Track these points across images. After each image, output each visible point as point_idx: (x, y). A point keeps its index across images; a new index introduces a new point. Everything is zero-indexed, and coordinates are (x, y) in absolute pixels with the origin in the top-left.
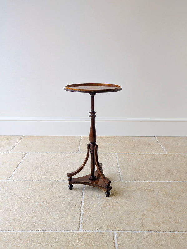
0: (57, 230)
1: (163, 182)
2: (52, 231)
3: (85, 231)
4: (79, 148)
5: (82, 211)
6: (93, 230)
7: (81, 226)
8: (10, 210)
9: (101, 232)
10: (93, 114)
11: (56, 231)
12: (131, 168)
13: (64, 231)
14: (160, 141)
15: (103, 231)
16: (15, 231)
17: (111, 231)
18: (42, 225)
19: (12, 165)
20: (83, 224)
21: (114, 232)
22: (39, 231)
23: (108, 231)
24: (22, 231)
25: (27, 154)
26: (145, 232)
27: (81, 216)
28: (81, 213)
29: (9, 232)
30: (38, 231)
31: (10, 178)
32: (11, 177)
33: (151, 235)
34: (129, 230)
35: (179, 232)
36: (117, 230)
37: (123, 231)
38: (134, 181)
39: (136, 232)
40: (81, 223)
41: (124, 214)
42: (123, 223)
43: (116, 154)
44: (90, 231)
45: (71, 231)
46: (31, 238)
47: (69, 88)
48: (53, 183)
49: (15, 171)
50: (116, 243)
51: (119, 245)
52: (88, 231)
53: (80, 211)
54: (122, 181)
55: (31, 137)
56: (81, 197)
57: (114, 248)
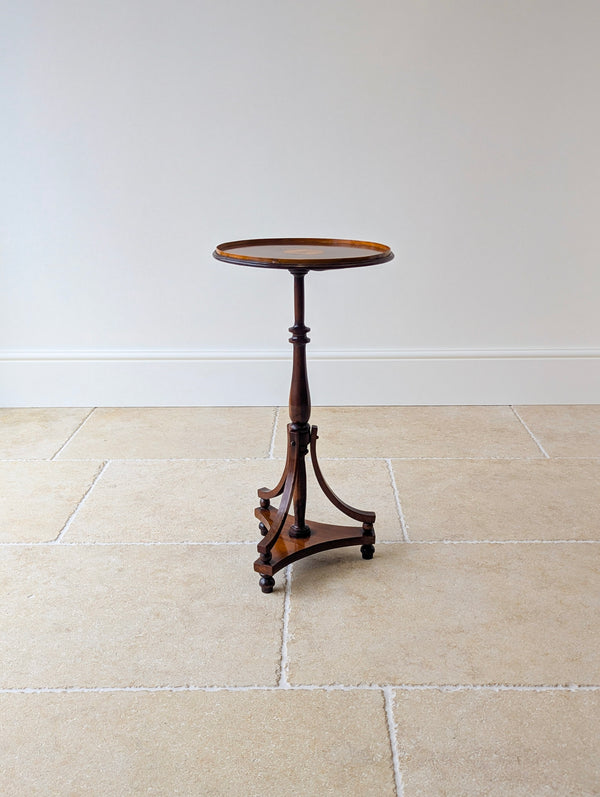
1: (536, 544)
2: (197, 688)
3: (296, 687)
4: (273, 445)
5: (286, 632)
6: (321, 686)
7: (283, 673)
8: (68, 630)
9: (346, 689)
11: (208, 689)
12: (435, 504)
13: (234, 689)
14: (526, 421)
15: (352, 687)
16: (86, 691)
17: (375, 687)
18: (167, 673)
19: (61, 497)
20: (290, 666)
21: (384, 689)
22: (159, 689)
23: (367, 687)
24: (106, 690)
25: (107, 465)
27: (285, 644)
28: (285, 638)
29: (69, 691)
30: (157, 689)
31: (61, 537)
32: (63, 532)
33: (495, 695)
34: (430, 684)
35: (582, 688)
36: (394, 685)
37: (413, 685)
38: (445, 542)
39: (452, 690)
40: (284, 666)
41: (415, 637)
42: (414, 664)
43: (389, 461)
44: (311, 688)
45: (256, 688)
46: (136, 710)
48: (192, 549)
49: (74, 516)
50: (391, 721)
51: (400, 727)
52: (306, 687)
53: (282, 631)
54: (409, 542)
55: (118, 410)
56: (283, 589)
57: (385, 733)
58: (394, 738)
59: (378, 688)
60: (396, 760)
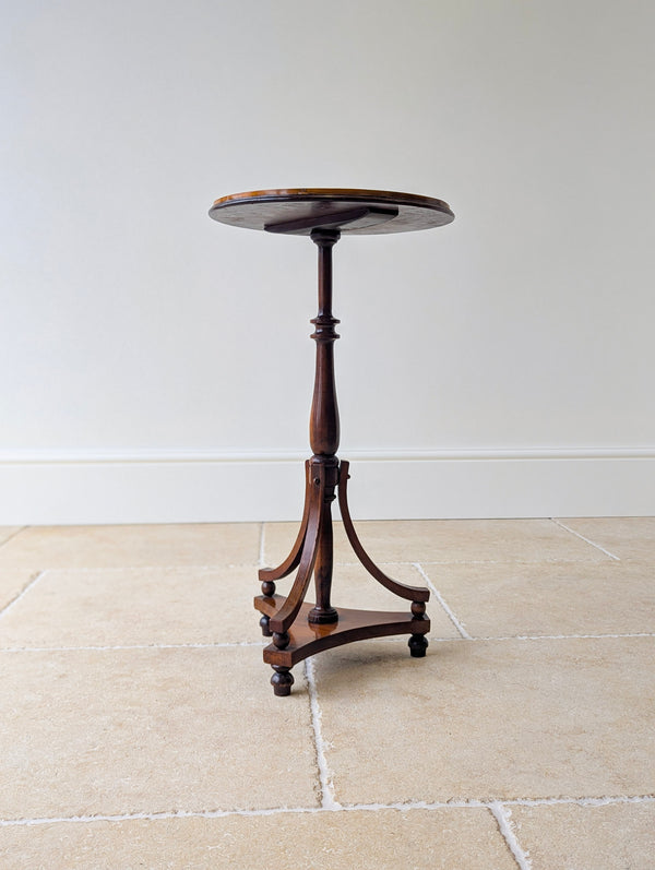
0: (214, 811)
1: (645, 637)
2: (189, 814)
3: (350, 808)
4: (262, 554)
5: (320, 740)
6: (389, 804)
7: (326, 790)
9: (429, 807)
11: (208, 815)
12: (491, 602)
13: (251, 813)
14: (575, 530)
15: (438, 805)
17: (476, 803)
20: (333, 780)
21: (490, 806)
22: (127, 816)
23: (463, 804)
24: (38, 822)
25: (41, 576)
26: (637, 800)
27: (321, 756)
28: (320, 747)
30: (123, 818)
34: (560, 797)
36: (504, 800)
37: (535, 800)
38: (520, 638)
39: (597, 803)
40: (325, 781)
41: (516, 740)
42: (526, 773)
43: (418, 565)
44: (375, 807)
45: (286, 810)
46: (88, 845)
50: (516, 847)
51: (534, 855)
52: (365, 807)
53: (313, 738)
54: (470, 639)
55: (57, 528)
56: (306, 691)
57: (512, 865)
59: (479, 804)
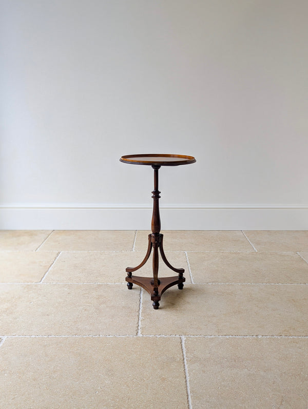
3: (144, 336)
4: (134, 246)
5: (140, 316)
6: (155, 335)
7: (139, 331)
9: (166, 337)
10: (156, 195)
12: (205, 269)
15: (168, 336)
17: (178, 336)
20: (142, 328)
21: (181, 337)
23: (174, 336)
26: (220, 337)
27: (140, 321)
28: (140, 318)
31: (42, 281)
32: (43, 279)
34: (200, 335)
36: (185, 335)
37: (193, 335)
38: (209, 284)
39: (209, 337)
40: (139, 328)
42: (194, 328)
43: (186, 252)
44: (151, 336)
47: (126, 159)
48: (100, 286)
49: (48, 273)
50: (184, 347)
51: (187, 350)
52: (148, 336)
53: (138, 316)
54: (194, 283)
56: (139, 301)
57: (181, 352)
58: (185, 353)
60: (185, 361)
